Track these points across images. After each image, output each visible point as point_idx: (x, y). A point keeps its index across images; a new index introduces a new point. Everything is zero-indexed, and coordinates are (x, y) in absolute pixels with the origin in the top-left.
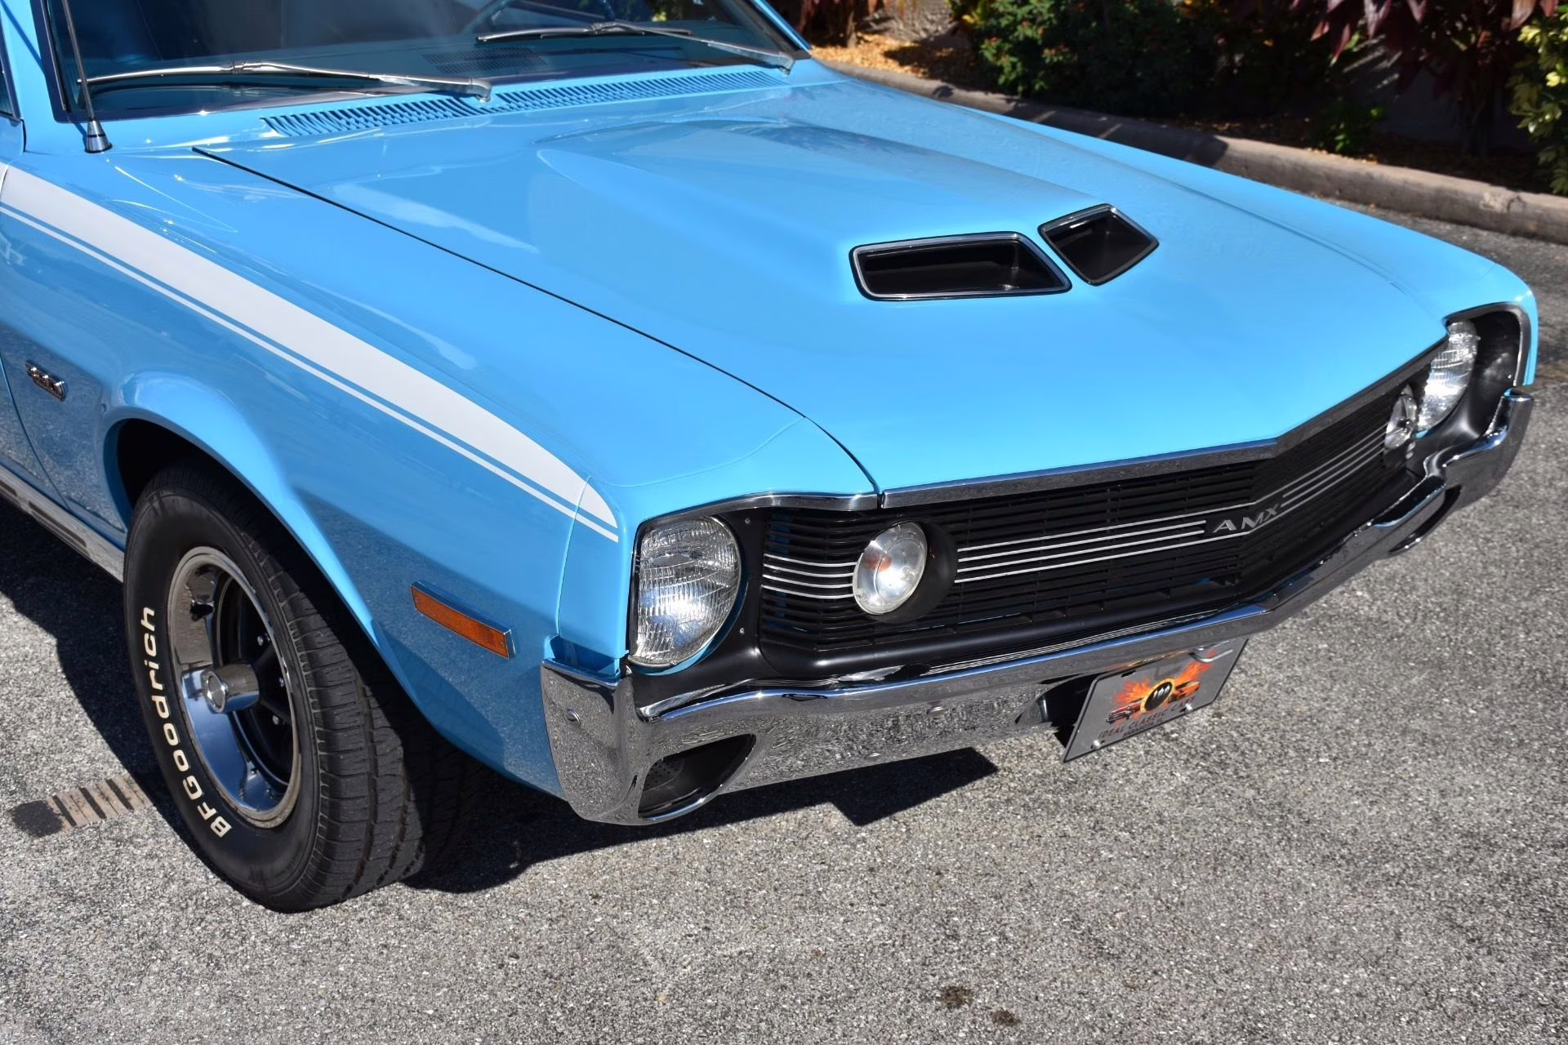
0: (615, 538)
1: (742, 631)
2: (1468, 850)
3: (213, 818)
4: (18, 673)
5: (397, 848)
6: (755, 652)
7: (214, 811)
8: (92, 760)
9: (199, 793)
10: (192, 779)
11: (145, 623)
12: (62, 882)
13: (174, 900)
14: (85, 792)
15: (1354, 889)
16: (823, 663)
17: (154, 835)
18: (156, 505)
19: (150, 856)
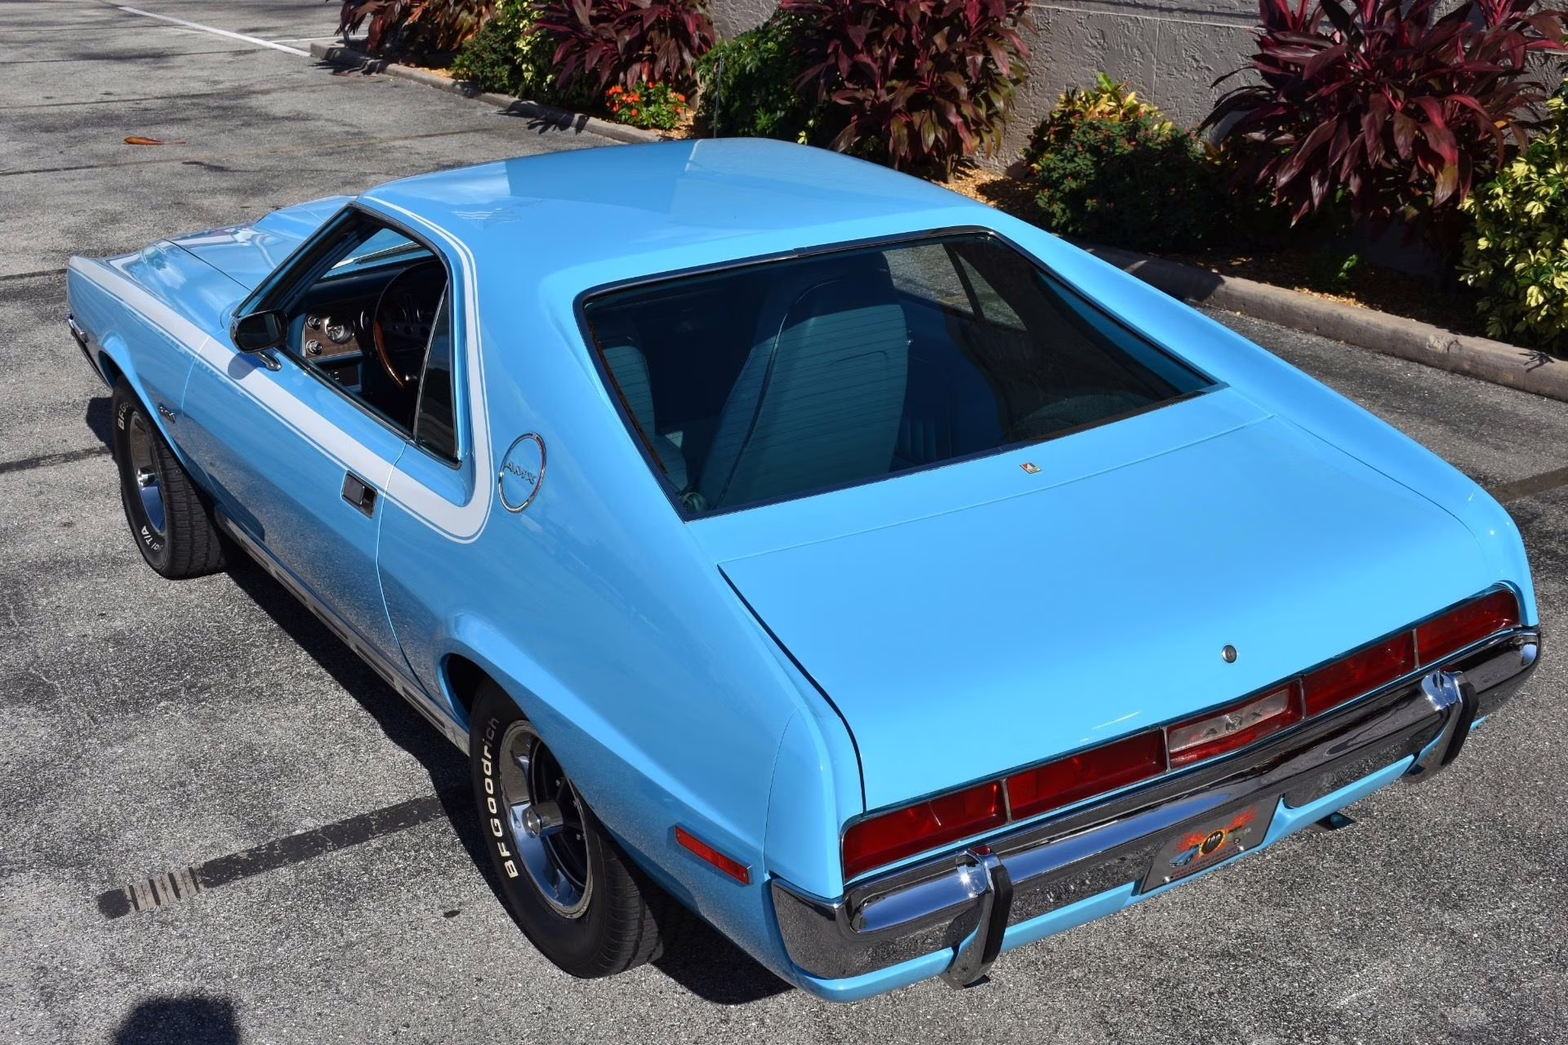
2: (1142, 959)
4: (134, 783)
8: (164, 857)
12: (118, 954)
14: (152, 882)
15: (1041, 990)
19: (182, 936)
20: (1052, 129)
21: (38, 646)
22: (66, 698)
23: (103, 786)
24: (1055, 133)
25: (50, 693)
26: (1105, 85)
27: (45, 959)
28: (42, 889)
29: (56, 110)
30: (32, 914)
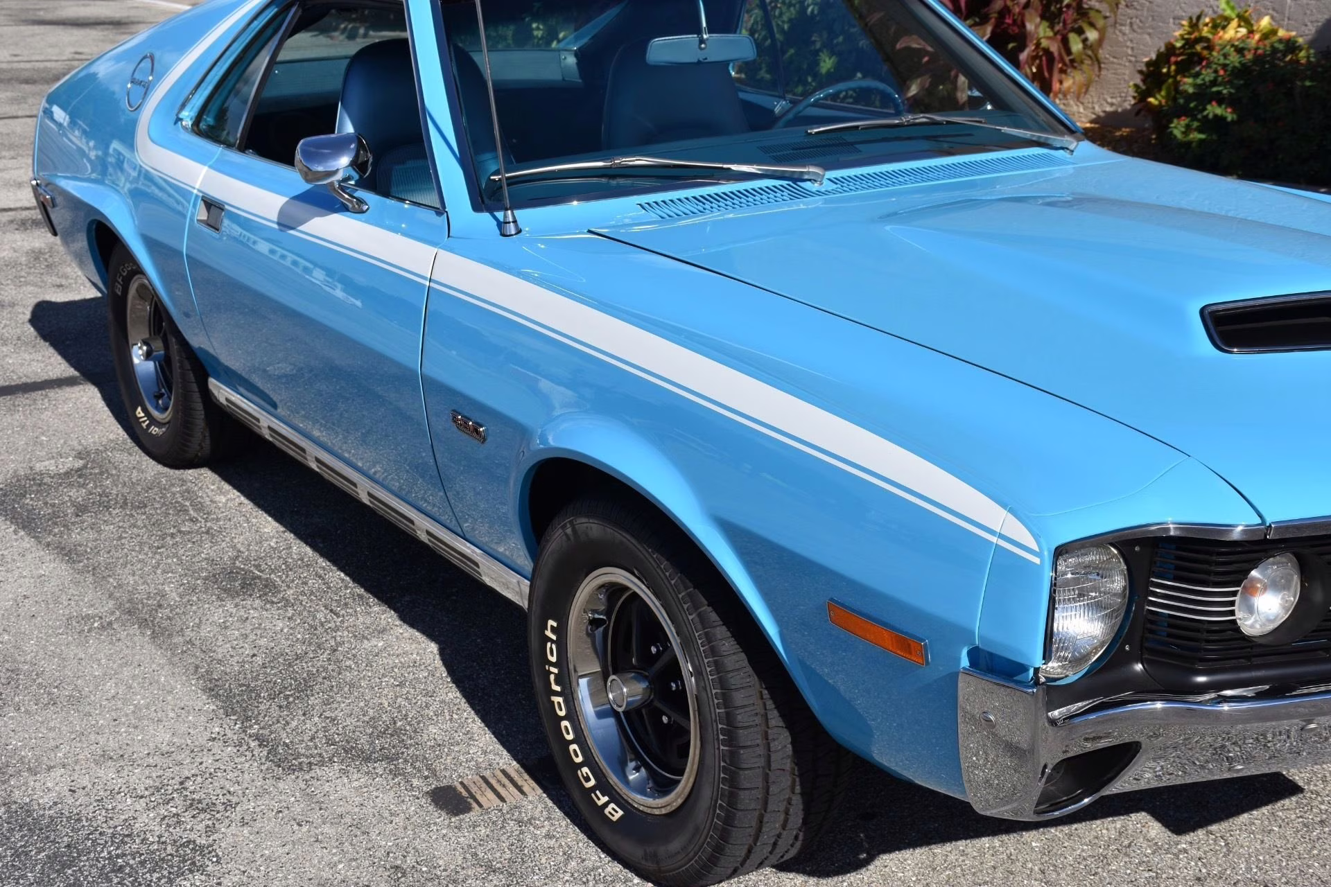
0: (1037, 560)
1: (1127, 648)
3: (606, 805)
4: (411, 676)
5: (779, 836)
6: (1139, 667)
7: (606, 799)
8: (485, 752)
9: (592, 782)
10: (585, 770)
11: (549, 633)
12: (481, 855)
13: (576, 875)
14: (483, 778)
16: (1201, 679)
17: (549, 819)
18: (569, 531)
19: (548, 836)
20: (1173, 59)
21: (236, 541)
22: (292, 592)
23: (378, 680)
24: (1176, 63)
25: (269, 587)
26: (1228, 13)
27: (396, 858)
28: (356, 784)
29: (28, 66)
30: (357, 810)
